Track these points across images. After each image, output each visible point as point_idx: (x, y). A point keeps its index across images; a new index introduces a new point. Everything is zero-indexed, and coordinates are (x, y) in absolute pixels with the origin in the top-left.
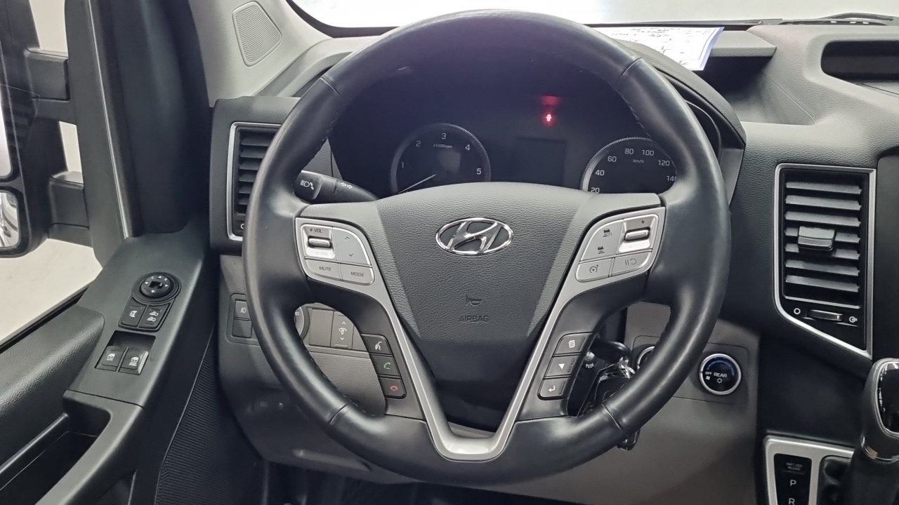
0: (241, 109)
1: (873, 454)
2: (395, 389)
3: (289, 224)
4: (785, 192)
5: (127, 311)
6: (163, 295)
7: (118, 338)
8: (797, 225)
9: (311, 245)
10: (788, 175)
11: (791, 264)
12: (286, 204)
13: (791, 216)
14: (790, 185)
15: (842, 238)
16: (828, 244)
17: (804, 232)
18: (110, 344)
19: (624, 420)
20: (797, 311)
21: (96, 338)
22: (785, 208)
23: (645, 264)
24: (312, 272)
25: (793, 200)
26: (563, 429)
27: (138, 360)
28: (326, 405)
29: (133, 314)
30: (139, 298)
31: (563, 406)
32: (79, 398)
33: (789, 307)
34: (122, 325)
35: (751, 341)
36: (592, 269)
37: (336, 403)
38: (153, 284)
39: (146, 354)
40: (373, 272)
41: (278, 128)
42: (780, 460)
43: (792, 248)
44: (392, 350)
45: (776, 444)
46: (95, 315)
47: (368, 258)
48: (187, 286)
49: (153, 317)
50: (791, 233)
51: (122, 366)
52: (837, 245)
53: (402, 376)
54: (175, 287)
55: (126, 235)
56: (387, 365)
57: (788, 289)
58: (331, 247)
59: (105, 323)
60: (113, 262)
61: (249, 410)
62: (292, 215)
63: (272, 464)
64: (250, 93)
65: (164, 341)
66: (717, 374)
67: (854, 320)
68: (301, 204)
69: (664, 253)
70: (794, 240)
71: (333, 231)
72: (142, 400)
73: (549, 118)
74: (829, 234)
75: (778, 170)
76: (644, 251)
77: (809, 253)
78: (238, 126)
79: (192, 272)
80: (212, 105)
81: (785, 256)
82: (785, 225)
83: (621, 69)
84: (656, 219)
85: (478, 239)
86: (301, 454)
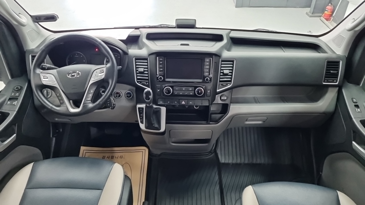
0: (32, 51)
1: (148, 105)
2: (62, 102)
3: (39, 75)
4: (136, 62)
5: (12, 94)
6: (19, 90)
7: (10, 99)
8: (138, 68)
9: (44, 78)
10: (136, 59)
11: (138, 75)
12: (38, 71)
13: (137, 66)
14: (137, 61)
15: (145, 69)
16: (143, 71)
17: (139, 69)
18: (9, 100)
19: (101, 103)
20: (139, 83)
21: (5, 100)
22: (136, 65)
23: (103, 77)
24: (45, 83)
25: (137, 63)
26: (91, 105)
27: (15, 103)
28: (49, 106)
29: (13, 94)
30: (14, 91)
31: (91, 102)
32: (3, 111)
33: (138, 82)
34: (11, 97)
35: (134, 88)
36: (94, 79)
37: (51, 105)
38: (17, 88)
39: (17, 102)
40: (56, 82)
41: (36, 55)
42: (139, 108)
43: (138, 72)
44: (60, 95)
45: (139, 106)
46: (5, 95)
47: (55, 80)
48: (25, 88)
49: (17, 94)
50: (137, 69)
51: (11, 104)
52: (144, 71)
53: (62, 99)
54: (22, 88)
55: (10, 78)
56: (60, 98)
57: (138, 79)
58: (47, 78)
59: (7, 96)
60: (8, 84)
61: (43, 111)
62: (40, 73)
63: (52, 123)
64: (34, 48)
65: (20, 99)
66: (128, 95)
67: (148, 83)
68: (42, 71)
69: (106, 75)
70: (138, 70)
71: (48, 75)
72: (17, 110)
73: (97, 50)
74: (143, 69)
75: (134, 59)
76: (103, 75)
77: (141, 73)
78: (31, 55)
79: (25, 85)
80: (25, 51)
81: (137, 73)
82: (136, 68)
83: (98, 43)
84: (105, 69)
85: (74, 75)
86: (57, 119)
